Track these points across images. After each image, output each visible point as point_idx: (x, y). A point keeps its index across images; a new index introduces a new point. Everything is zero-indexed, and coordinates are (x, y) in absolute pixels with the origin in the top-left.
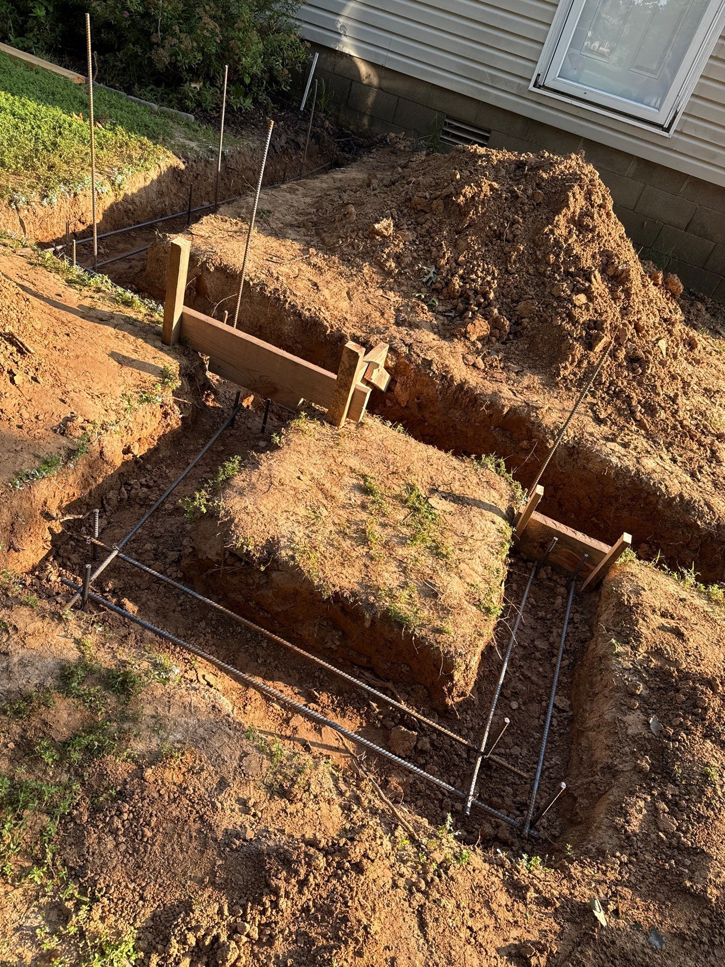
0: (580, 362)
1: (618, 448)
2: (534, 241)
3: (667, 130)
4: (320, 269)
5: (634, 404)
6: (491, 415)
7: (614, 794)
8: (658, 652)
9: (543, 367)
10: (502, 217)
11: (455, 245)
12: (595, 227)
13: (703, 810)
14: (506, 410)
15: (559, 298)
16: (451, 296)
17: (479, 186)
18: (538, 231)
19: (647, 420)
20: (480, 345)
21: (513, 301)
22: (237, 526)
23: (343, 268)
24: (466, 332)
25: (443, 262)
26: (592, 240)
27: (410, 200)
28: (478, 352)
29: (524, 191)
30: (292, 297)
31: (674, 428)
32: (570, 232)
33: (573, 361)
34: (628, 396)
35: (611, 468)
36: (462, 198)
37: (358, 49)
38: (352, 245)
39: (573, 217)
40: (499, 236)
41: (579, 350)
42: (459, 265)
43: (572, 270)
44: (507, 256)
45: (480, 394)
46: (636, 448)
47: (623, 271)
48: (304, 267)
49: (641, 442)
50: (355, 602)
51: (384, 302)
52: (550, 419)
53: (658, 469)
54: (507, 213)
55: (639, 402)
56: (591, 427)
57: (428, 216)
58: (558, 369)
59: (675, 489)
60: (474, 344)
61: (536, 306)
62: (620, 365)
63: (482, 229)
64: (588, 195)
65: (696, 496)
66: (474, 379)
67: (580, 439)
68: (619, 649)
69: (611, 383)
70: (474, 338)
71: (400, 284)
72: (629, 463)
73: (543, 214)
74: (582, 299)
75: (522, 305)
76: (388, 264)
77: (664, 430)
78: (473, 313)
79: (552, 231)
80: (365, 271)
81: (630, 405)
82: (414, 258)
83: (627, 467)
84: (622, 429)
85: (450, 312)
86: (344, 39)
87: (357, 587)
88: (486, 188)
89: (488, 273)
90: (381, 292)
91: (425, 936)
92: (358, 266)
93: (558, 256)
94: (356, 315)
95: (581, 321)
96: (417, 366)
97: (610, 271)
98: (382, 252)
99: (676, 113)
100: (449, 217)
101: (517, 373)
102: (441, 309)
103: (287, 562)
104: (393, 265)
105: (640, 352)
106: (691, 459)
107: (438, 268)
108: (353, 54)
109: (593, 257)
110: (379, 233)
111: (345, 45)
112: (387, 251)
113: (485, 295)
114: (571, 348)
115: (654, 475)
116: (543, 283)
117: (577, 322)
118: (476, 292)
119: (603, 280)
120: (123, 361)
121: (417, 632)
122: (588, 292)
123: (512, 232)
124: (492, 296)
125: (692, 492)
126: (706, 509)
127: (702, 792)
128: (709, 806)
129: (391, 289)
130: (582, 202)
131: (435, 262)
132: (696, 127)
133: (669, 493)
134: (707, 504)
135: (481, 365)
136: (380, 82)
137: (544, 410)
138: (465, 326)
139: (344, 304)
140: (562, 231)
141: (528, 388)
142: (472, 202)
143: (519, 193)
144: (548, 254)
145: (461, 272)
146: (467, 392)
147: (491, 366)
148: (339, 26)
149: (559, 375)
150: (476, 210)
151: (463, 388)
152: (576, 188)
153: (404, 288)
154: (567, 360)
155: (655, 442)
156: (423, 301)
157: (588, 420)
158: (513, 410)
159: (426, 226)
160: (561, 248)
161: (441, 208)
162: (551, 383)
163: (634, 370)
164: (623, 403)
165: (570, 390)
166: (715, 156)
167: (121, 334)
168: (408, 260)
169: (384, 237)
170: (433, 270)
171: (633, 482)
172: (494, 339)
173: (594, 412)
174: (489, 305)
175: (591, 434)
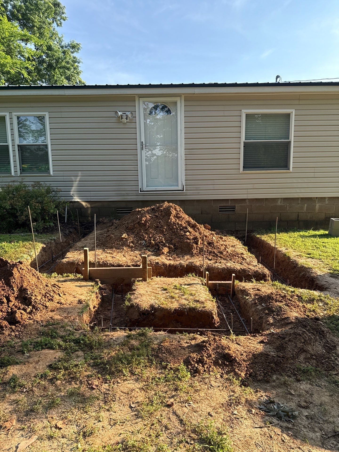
0: (197, 248)
1: (219, 264)
2: (168, 225)
3: (183, 190)
4: (111, 253)
5: (216, 253)
6: (182, 269)
7: (264, 321)
8: (256, 295)
9: (188, 253)
10: (156, 222)
11: (147, 234)
12: (181, 216)
13: (284, 313)
14: (185, 266)
15: (182, 236)
16: (153, 246)
17: (146, 217)
18: (168, 222)
19: (221, 255)
20: (168, 254)
21: (170, 241)
22: (140, 305)
23: (118, 251)
24: (163, 252)
25: (146, 239)
26: (182, 220)
27: (127, 227)
28: (169, 256)
29: (158, 214)
30: (109, 262)
31: (229, 255)
32: (176, 219)
33: (195, 249)
34: (214, 252)
35: (220, 269)
36: (143, 221)
37: (80, 199)
38: (117, 244)
39: (174, 216)
40: (158, 227)
41: (195, 245)
42: (151, 238)
43: (181, 228)
44: (163, 231)
45: (176, 265)
46: (223, 263)
47: (194, 224)
48: (106, 254)
49: (223, 261)
50: (180, 309)
51: (135, 254)
52: (198, 264)
53: (232, 265)
54: (157, 221)
55: (217, 252)
56: (209, 262)
57: (135, 229)
58: (192, 252)
59: (239, 268)
60: (166, 254)
61: (177, 240)
62: (207, 246)
63: (152, 227)
64: (175, 209)
65: (245, 268)
66: (172, 262)
67: (208, 265)
68: (247, 298)
69: (208, 250)
70: (166, 253)
71: (137, 249)
72: (224, 266)
73: (166, 217)
74: (188, 234)
75: (173, 241)
76: (131, 245)
77: (227, 256)
78: (162, 247)
79: (171, 221)
80: (125, 249)
81: (215, 254)
82: (137, 241)
83: (224, 267)
84: (217, 260)
85: (155, 250)
86: (74, 197)
87: (179, 306)
88: (148, 217)
89: (160, 237)
90: (132, 252)
91: (240, 345)
92: (122, 248)
93: (176, 226)
94: (129, 260)
95: (191, 238)
96: (155, 265)
97: (191, 225)
98: (127, 242)
99: (183, 186)
100: (141, 227)
101: (182, 257)
102: (152, 250)
103: (158, 308)
104: (132, 244)
105: (210, 241)
106: (238, 261)
107: (146, 241)
108: (79, 200)
109: (185, 223)
110: (124, 238)
111: (75, 199)
112: (129, 241)
113: (162, 242)
114: (193, 245)
115: (232, 267)
116: (176, 234)
117: (190, 239)
118: (159, 242)
119: (191, 228)
120: (80, 287)
121: (199, 309)
122: (188, 231)
123: (160, 225)
124: (164, 242)
125: (243, 267)
126: (249, 270)
127: (282, 310)
128: (284, 311)
129: (135, 251)
130: (175, 211)
131: (144, 239)
132: (190, 188)
133: (238, 269)
134: (248, 268)
135: (172, 259)
136: (91, 206)
137: (195, 262)
138: (162, 251)
139: (124, 259)
140: (173, 220)
141: (187, 259)
142: (146, 221)
143: (157, 215)
144: (173, 226)
145: (152, 239)
146: (172, 266)
147: (174, 258)
148: (71, 194)
149: (193, 253)
150: (148, 223)
151: (170, 266)
152: (172, 209)
153: (138, 249)
154: (193, 249)
155: (227, 260)
156: (146, 250)
157: (207, 261)
158: (187, 265)
159: (136, 232)
160: (176, 224)
161: (138, 226)
162: (192, 255)
163: (211, 246)
164: (213, 254)
165: (198, 256)
166: (199, 193)
167: (73, 282)
168: (136, 242)
169: (126, 239)
170: (144, 241)
171: (227, 271)
172: (171, 252)
173: (208, 258)
174: (165, 244)
175: (210, 263)
